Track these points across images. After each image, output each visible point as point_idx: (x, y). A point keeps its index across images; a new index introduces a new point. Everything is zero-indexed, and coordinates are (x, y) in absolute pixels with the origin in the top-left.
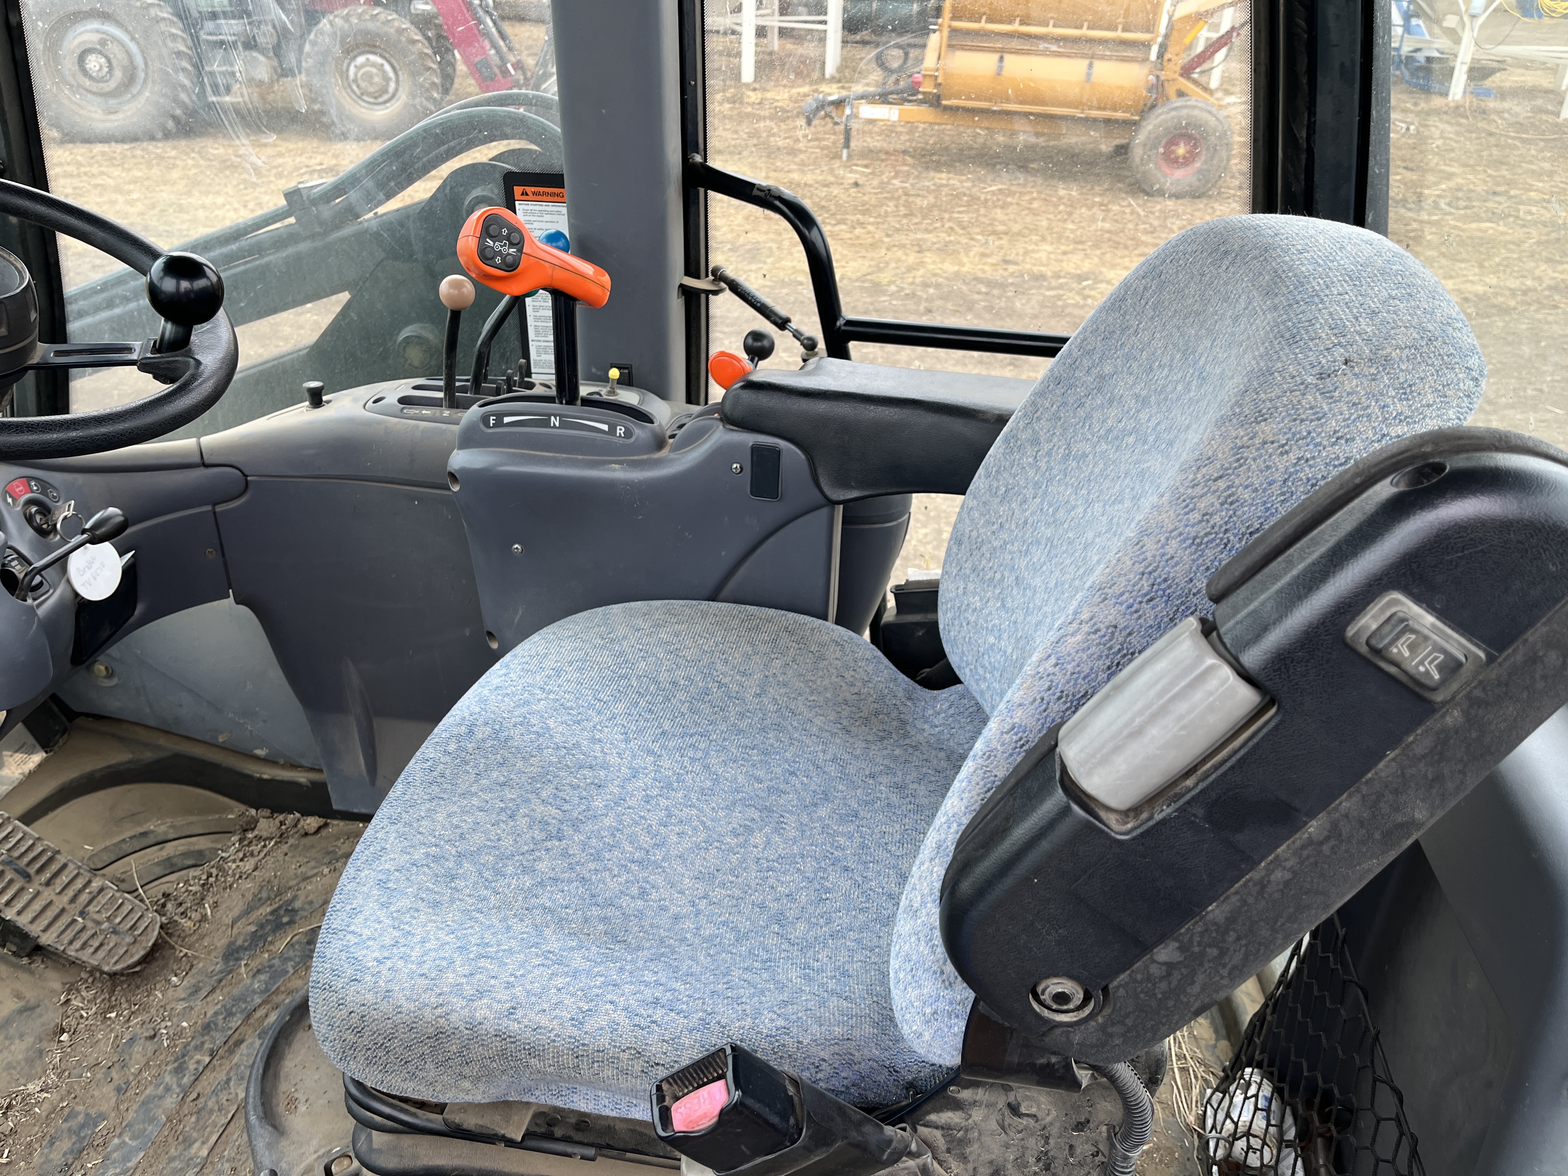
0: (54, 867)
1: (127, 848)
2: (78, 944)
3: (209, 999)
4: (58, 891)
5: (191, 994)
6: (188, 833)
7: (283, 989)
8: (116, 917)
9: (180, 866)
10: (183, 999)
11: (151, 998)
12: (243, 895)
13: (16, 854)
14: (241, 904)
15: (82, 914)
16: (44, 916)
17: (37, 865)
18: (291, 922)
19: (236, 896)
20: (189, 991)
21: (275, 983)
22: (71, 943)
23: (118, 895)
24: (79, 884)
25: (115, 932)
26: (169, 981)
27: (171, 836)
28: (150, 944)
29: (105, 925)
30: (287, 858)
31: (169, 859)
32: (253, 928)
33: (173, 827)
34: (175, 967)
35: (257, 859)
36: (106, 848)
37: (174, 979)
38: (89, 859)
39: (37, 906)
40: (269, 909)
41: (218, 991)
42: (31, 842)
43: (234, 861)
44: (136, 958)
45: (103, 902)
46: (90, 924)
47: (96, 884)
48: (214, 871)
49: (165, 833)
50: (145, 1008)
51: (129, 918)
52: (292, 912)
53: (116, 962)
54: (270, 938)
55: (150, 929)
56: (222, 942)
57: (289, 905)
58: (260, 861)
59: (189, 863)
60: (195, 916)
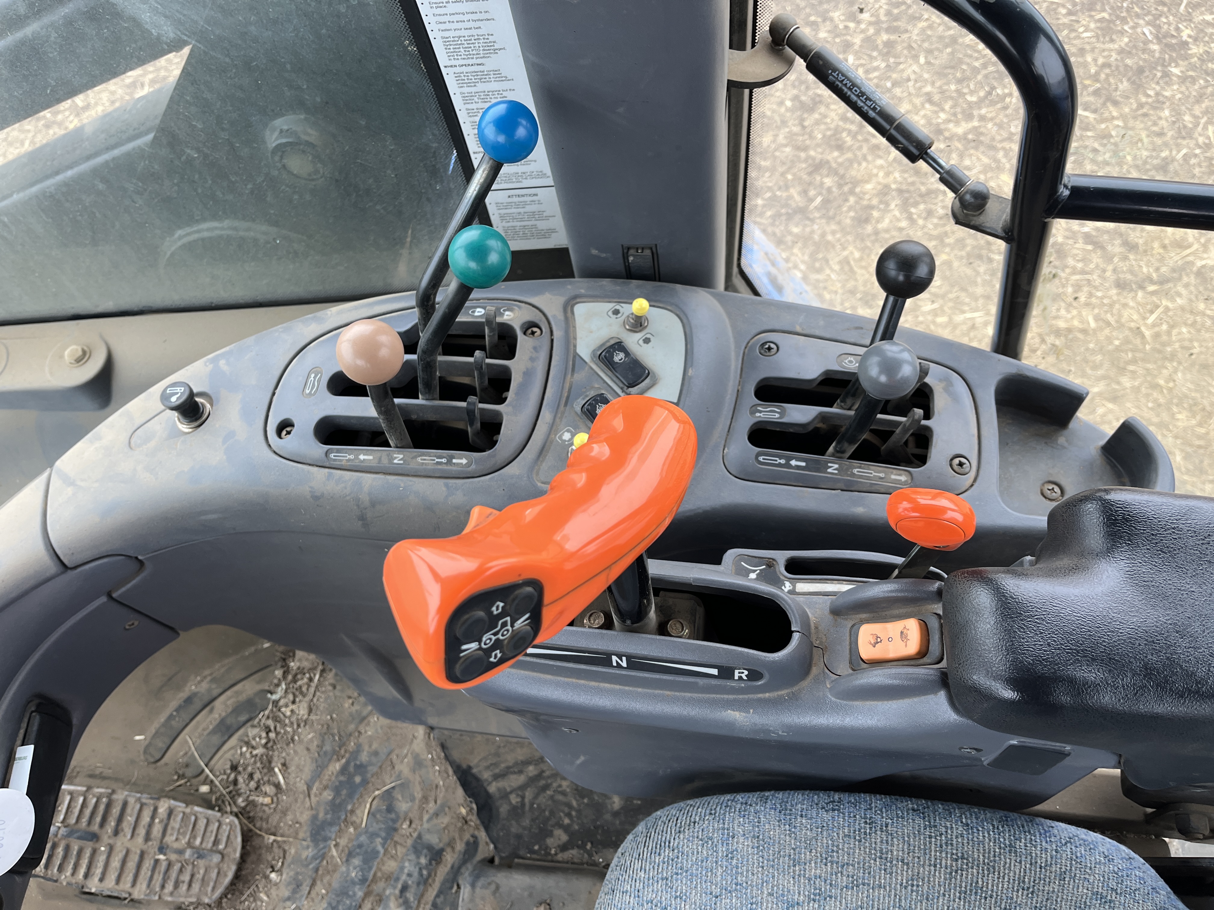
0: (116, 811)
1: (176, 724)
2: (169, 887)
3: (313, 893)
4: (129, 837)
5: (294, 892)
6: (231, 682)
7: (379, 874)
8: (195, 837)
9: (235, 726)
10: (288, 899)
11: (259, 903)
12: (308, 749)
13: (72, 820)
14: (309, 761)
15: (162, 849)
16: (126, 871)
17: (98, 819)
18: (365, 782)
19: (300, 749)
20: (291, 888)
21: (370, 868)
22: (163, 887)
23: (188, 810)
24: (146, 819)
25: (200, 857)
26: (267, 877)
27: (216, 692)
28: (238, 855)
29: (188, 853)
30: (337, 693)
31: (222, 721)
32: (328, 795)
33: (213, 680)
34: (270, 858)
35: (308, 699)
36: (157, 733)
37: (273, 876)
38: (145, 752)
39: (115, 863)
40: (338, 767)
41: (318, 882)
42: (81, 799)
43: (286, 706)
44: (230, 875)
45: (177, 826)
46: (173, 857)
47: (162, 810)
48: (270, 723)
49: (209, 690)
51: (208, 834)
52: (361, 768)
53: (214, 888)
54: (349, 807)
55: (232, 837)
56: (305, 817)
57: (356, 759)
58: (312, 700)
59: (243, 718)
60: (269, 789)
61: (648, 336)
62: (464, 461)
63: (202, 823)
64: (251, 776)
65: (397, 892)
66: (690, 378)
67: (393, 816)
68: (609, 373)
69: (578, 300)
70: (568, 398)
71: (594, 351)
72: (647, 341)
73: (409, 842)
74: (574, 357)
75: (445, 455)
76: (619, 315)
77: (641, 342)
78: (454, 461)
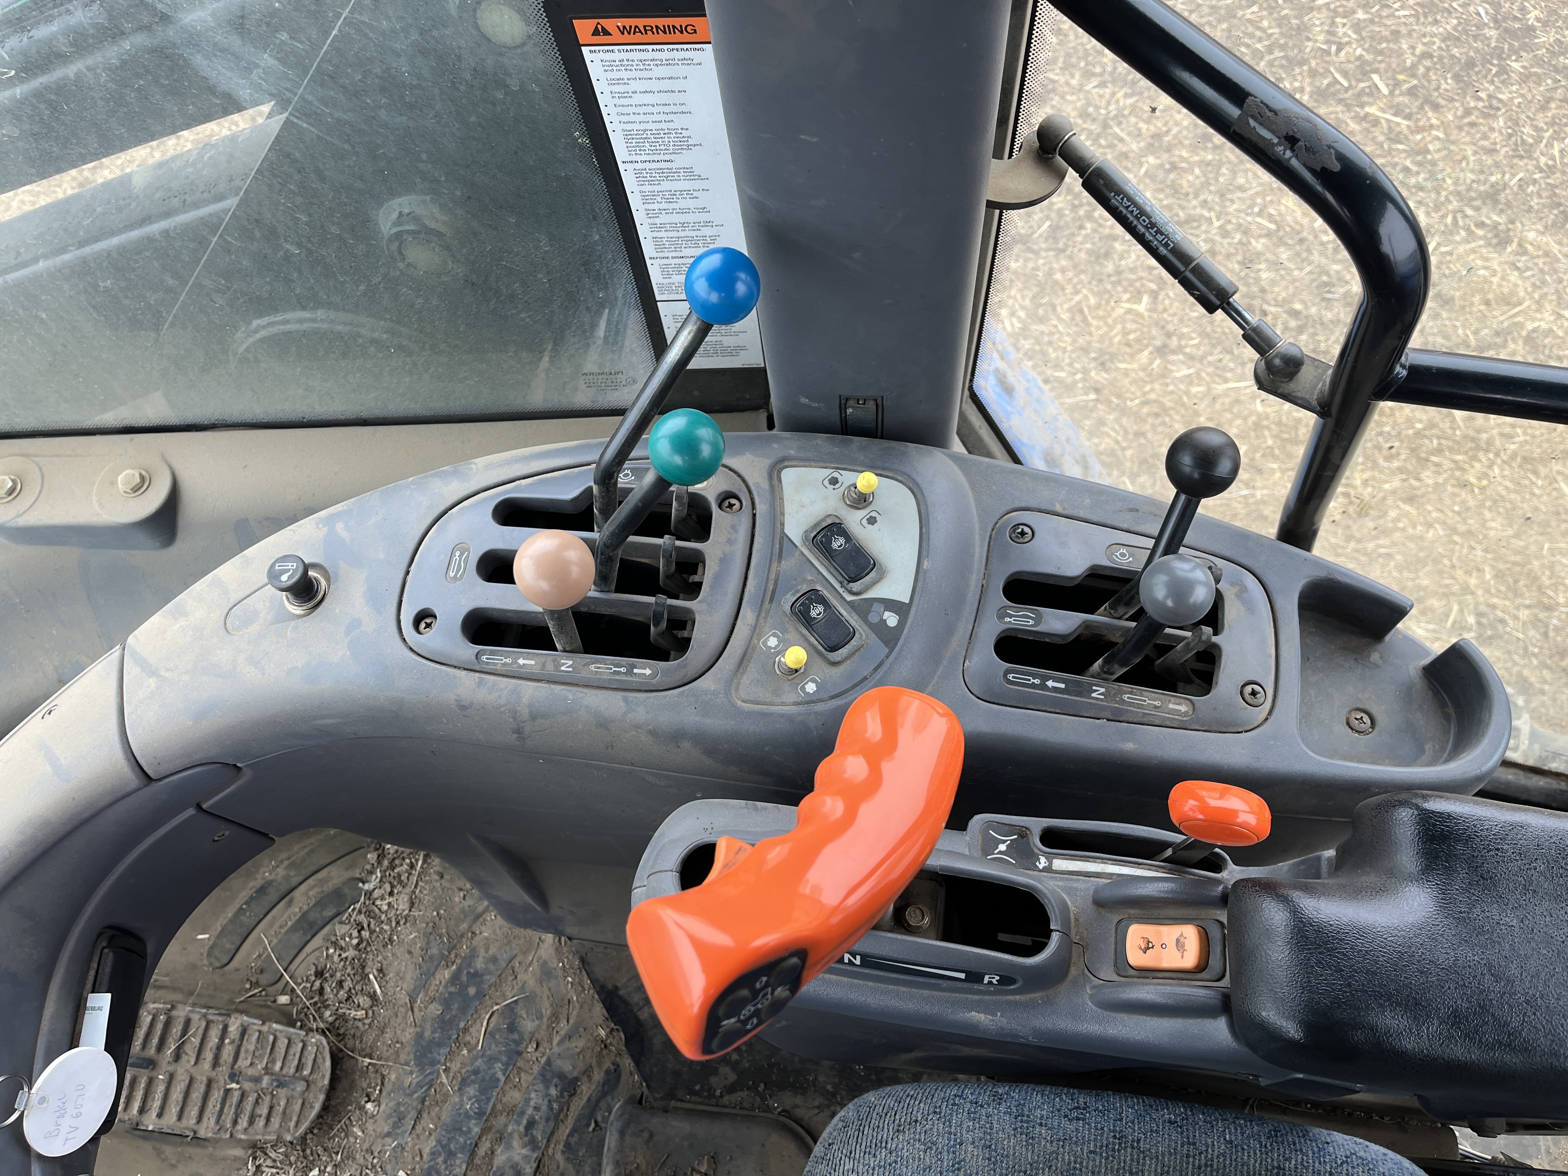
1: (247, 920)
2: (243, 1122)
3: (419, 1128)
4: (193, 1062)
5: (395, 1126)
6: (314, 868)
7: (499, 1107)
8: (274, 1062)
9: (320, 923)
10: (388, 1135)
11: (352, 1140)
12: (410, 952)
14: (411, 967)
15: (233, 1077)
16: (190, 1103)
17: (155, 1041)
18: (481, 995)
19: (400, 951)
20: (391, 1121)
21: (488, 1099)
22: (235, 1122)
23: (265, 1028)
24: (213, 1039)
25: (281, 1085)
26: (362, 1108)
27: (295, 880)
28: (326, 1082)
29: (266, 1080)
30: (445, 884)
31: (304, 916)
32: (435, 1009)
33: (292, 865)
34: (365, 1085)
35: (408, 890)
36: (222, 931)
37: (369, 1106)
38: (209, 955)
39: (177, 1095)
40: (447, 974)
41: (425, 1115)
43: (382, 898)
44: (317, 1106)
45: (252, 1048)
46: (248, 1086)
47: (234, 1029)
48: (362, 918)
49: (287, 878)
50: (350, 1156)
51: (290, 1057)
52: (476, 976)
53: (297, 1123)
54: (462, 1025)
55: (319, 1060)
56: (408, 1035)
57: (469, 965)
58: (414, 892)
59: (329, 913)
60: (364, 1001)
61: (874, 514)
62: (648, 672)
63: (282, 1043)
64: (340, 984)
65: (522, 1129)
66: (926, 572)
67: (516, 1036)
68: (826, 562)
69: (786, 463)
70: (774, 591)
71: (806, 532)
72: (872, 521)
73: (536, 1068)
74: (782, 538)
75: (624, 663)
76: (837, 486)
77: (865, 522)
78: (635, 671)
